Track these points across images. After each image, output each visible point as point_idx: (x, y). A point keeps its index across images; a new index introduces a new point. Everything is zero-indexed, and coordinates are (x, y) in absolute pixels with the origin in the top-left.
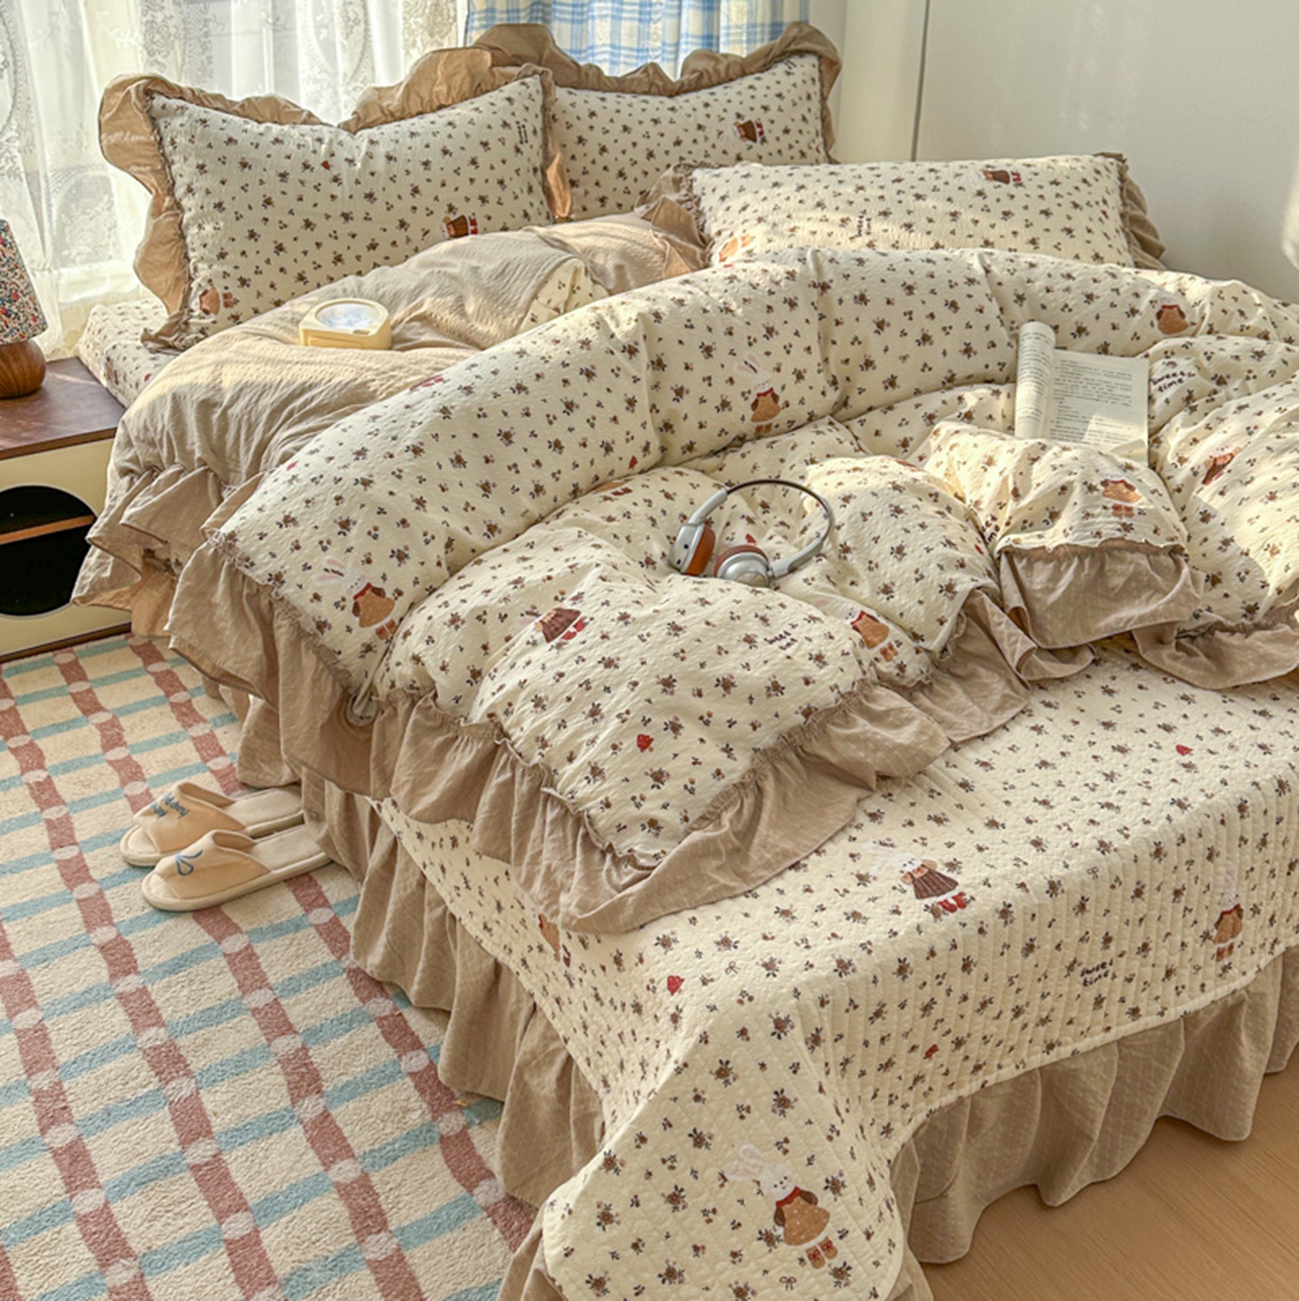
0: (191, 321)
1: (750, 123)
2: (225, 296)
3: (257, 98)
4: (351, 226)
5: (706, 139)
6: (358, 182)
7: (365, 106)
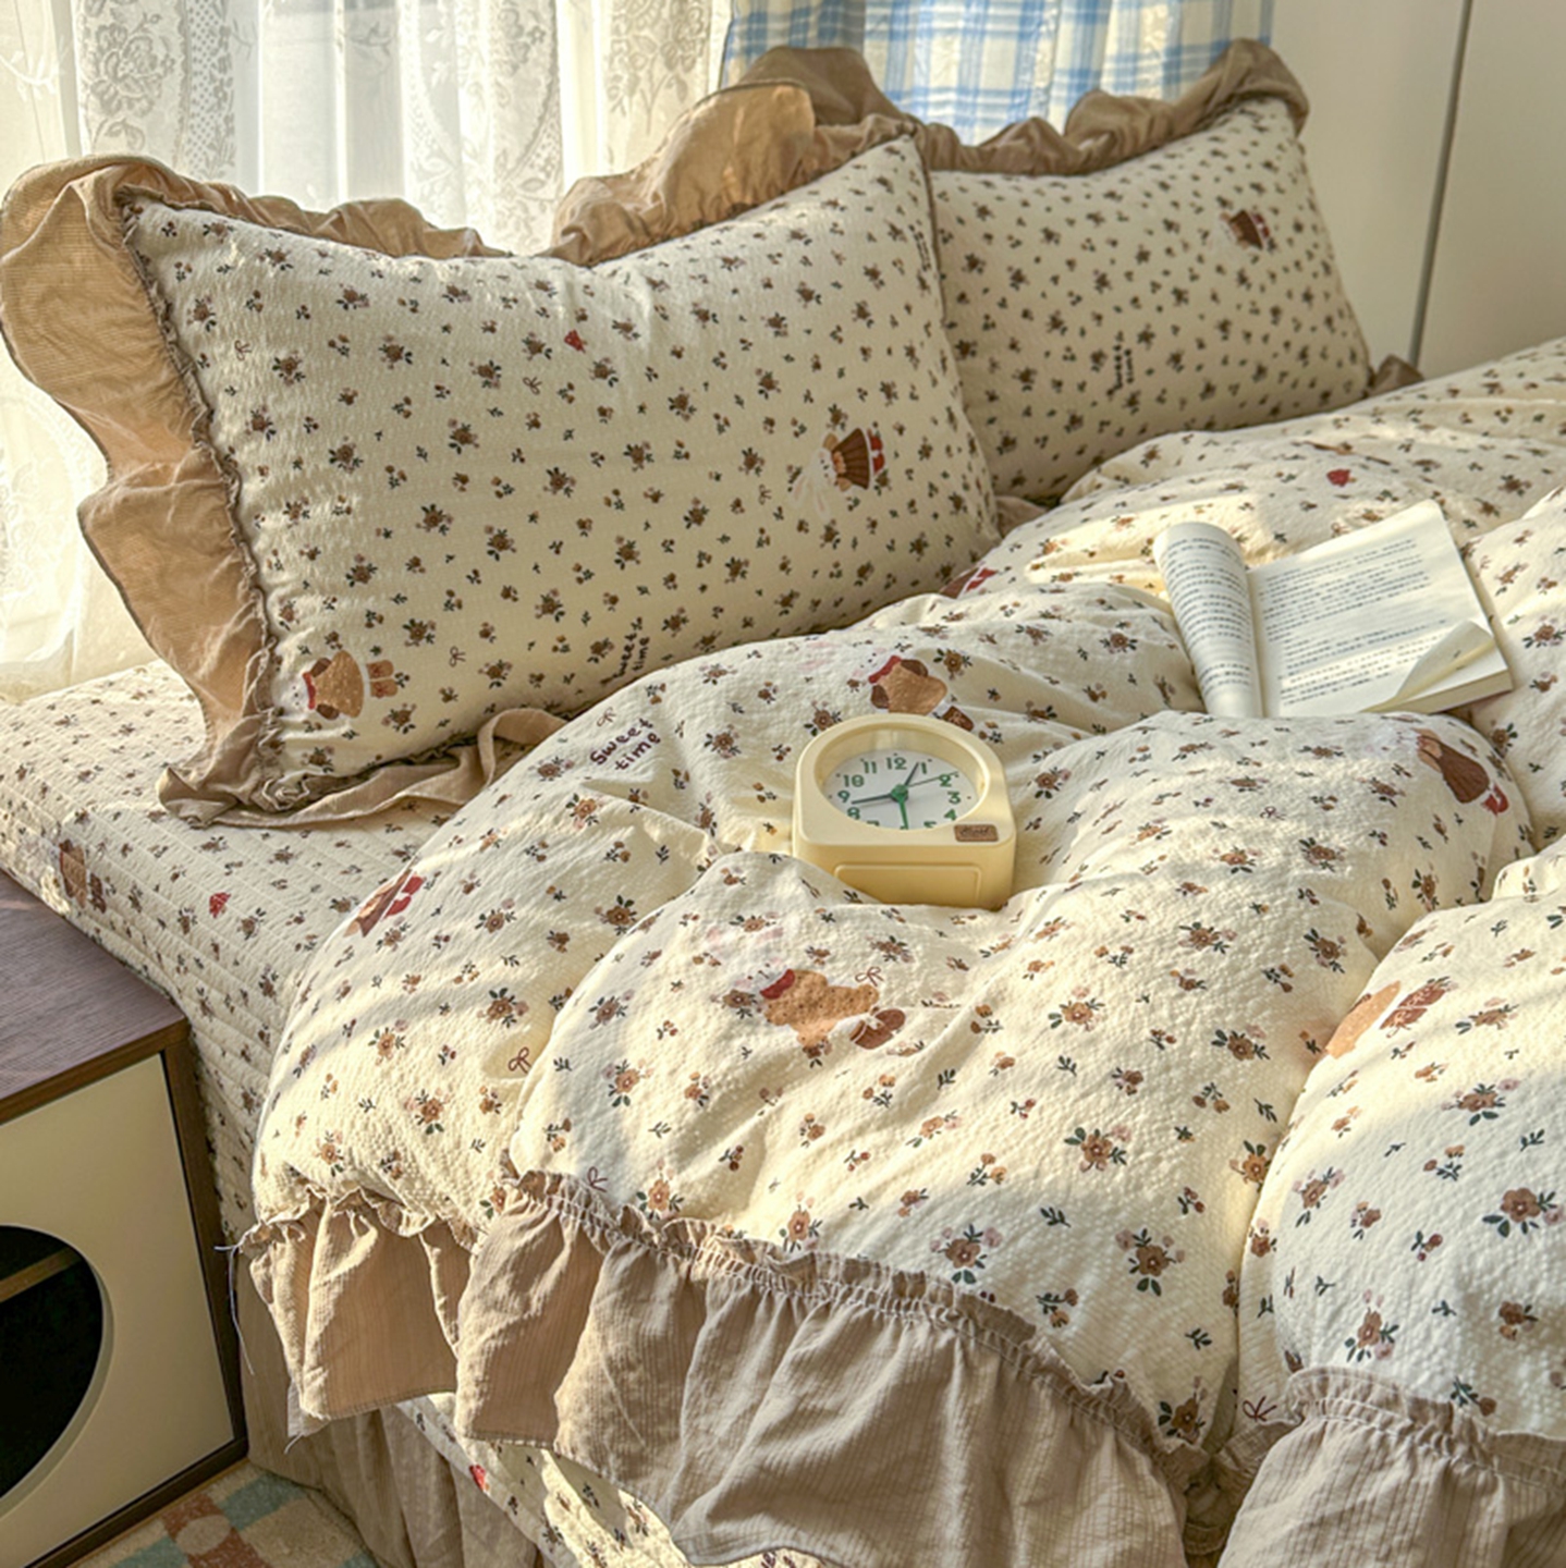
0: (289, 736)
1: (1243, 214)
2: (375, 670)
3: (366, 204)
4: (650, 477)
5: (1186, 246)
6: (651, 374)
7: (594, 213)
